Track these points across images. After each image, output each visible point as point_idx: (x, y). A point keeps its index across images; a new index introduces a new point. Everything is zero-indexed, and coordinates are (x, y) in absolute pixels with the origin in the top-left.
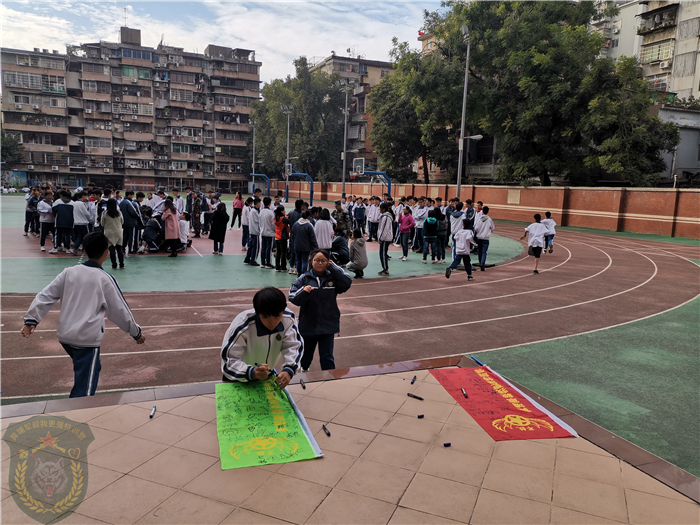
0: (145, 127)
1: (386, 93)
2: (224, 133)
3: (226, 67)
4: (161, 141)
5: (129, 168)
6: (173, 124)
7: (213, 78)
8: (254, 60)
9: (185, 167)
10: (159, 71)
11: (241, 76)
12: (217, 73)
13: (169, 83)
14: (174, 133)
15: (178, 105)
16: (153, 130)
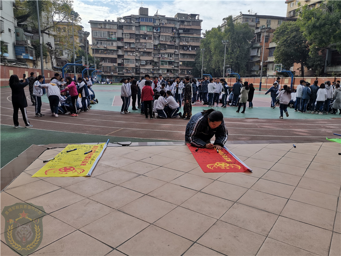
0: (149, 53)
2: (184, 55)
3: (186, 23)
4: (156, 60)
5: (142, 73)
6: (161, 52)
7: (180, 29)
8: (198, 19)
9: (166, 72)
10: (156, 27)
11: (193, 27)
12: (182, 27)
13: (160, 33)
14: (161, 56)
15: (163, 43)
16: (152, 55)
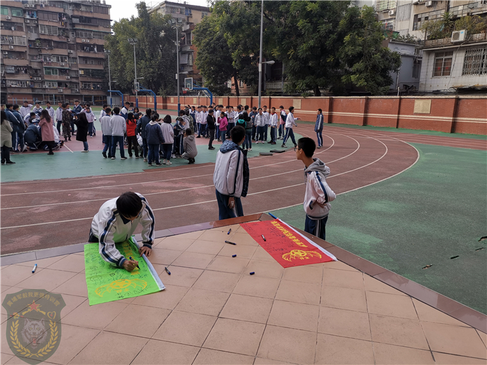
0: (20, 55)
1: (206, 30)
2: (85, 59)
3: (83, 8)
4: (35, 66)
5: (10, 87)
6: (44, 52)
7: (73, 16)
8: (105, 4)
9: (56, 86)
10: (29, 11)
11: (96, 15)
12: (76, 13)
13: (37, 20)
14: (45, 59)
15: (46, 38)
16: (28, 57)
